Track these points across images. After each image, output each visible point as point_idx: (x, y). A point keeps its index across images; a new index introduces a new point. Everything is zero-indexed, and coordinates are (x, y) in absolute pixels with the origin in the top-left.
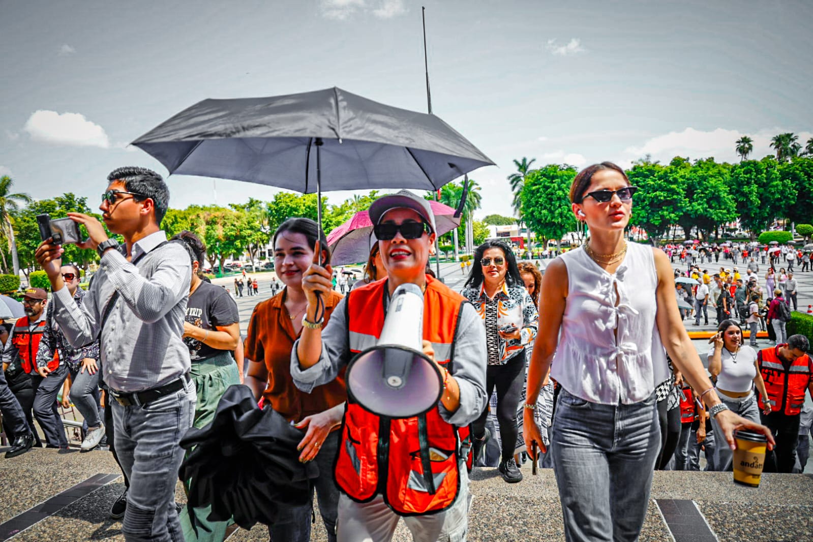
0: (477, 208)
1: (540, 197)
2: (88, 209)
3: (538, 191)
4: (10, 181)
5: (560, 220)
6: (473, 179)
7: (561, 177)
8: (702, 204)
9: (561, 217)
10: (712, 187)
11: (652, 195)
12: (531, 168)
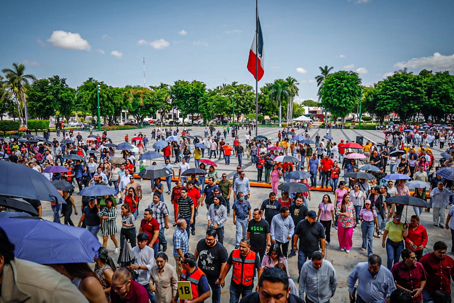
0: (296, 96)
1: (333, 90)
2: (66, 85)
3: (332, 87)
4: (24, 67)
5: (344, 105)
6: (294, 78)
7: (347, 79)
8: (436, 101)
9: (345, 104)
10: (444, 90)
11: (404, 93)
12: (330, 72)
